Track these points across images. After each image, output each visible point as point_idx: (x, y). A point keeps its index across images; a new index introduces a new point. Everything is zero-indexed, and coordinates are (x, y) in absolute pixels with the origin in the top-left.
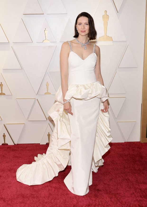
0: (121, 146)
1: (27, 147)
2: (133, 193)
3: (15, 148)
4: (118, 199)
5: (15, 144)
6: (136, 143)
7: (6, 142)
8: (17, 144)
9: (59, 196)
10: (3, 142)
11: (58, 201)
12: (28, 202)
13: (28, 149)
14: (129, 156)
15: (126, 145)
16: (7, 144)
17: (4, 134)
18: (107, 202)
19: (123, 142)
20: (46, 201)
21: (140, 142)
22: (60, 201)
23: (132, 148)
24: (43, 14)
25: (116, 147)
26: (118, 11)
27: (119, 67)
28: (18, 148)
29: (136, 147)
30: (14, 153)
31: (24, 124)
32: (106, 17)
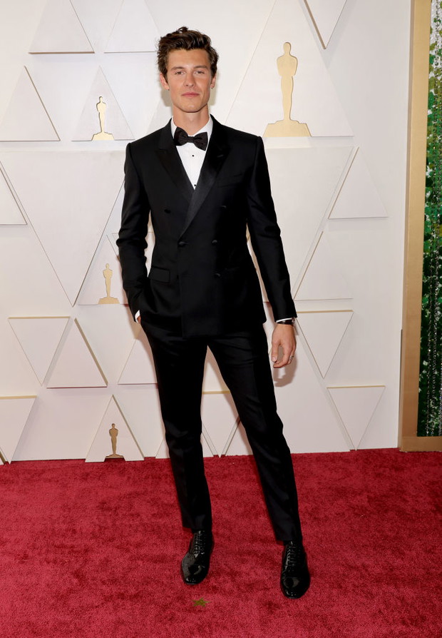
0: (341, 462)
1: (43, 472)
2: (380, 611)
3: (7, 475)
5: (7, 462)
6: (385, 452)
8: (12, 462)
9: (148, 627)
13: (49, 477)
14: (365, 493)
15: (356, 460)
19: (347, 450)
21: (397, 448)
23: (374, 470)
24: (94, 53)
25: (326, 466)
26: (326, 45)
27: (331, 217)
28: (17, 475)
29: (385, 467)
30: (4, 489)
31: (35, 397)
32: (288, 62)
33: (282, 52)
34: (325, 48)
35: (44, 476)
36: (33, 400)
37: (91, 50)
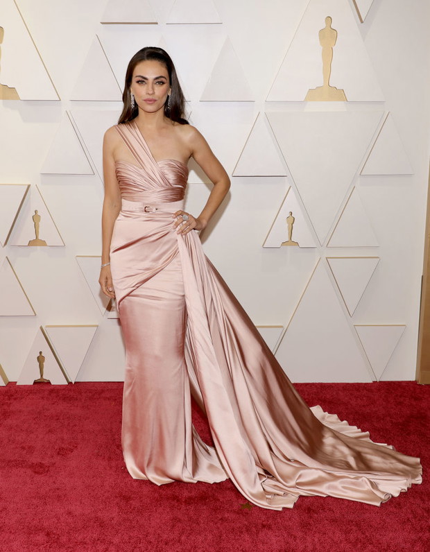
0: (365, 391)
1: (103, 391)
2: (408, 519)
3: (72, 394)
4: (367, 536)
5: (71, 383)
6: (404, 384)
7: (44, 377)
8: (75, 382)
9: (202, 525)
10: (38, 377)
11: (200, 538)
12: (116, 540)
13: (108, 396)
14: (388, 418)
15: (379, 390)
16: (49, 383)
17: (41, 353)
18: (336, 543)
19: (370, 381)
20: (165, 536)
21: (415, 381)
22: (206, 539)
23: (395, 399)
24: (157, 23)
25: (351, 394)
26: (363, 20)
27: (363, 173)
28: (80, 393)
29: (405, 397)
30: (69, 405)
31: (97, 326)
32: (329, 35)
33: (323, 25)
34: (362, 22)
35: (103, 395)
36: (96, 328)
37: (155, 22)
